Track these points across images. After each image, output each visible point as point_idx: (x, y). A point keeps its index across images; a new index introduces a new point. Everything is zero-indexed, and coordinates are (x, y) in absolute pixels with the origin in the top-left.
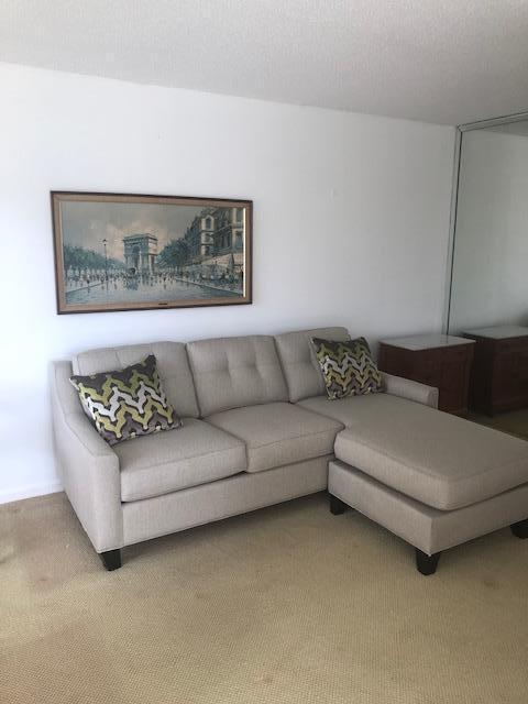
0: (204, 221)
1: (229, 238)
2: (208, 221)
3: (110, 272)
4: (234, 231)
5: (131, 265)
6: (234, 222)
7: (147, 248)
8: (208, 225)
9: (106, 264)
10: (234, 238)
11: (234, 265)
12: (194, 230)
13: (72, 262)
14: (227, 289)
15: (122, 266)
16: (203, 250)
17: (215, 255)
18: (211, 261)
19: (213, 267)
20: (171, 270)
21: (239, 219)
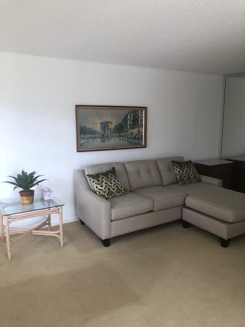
0: (129, 115)
1: (138, 121)
2: (131, 115)
3: (96, 136)
4: (140, 119)
5: (103, 133)
6: (140, 116)
7: (108, 126)
8: (130, 117)
9: (94, 132)
10: (140, 121)
11: (139, 132)
12: (125, 119)
13: (82, 132)
14: (137, 141)
15: (99, 134)
16: (128, 127)
17: (133, 128)
18: (131, 131)
19: (132, 133)
20: (117, 135)
21: (142, 114)
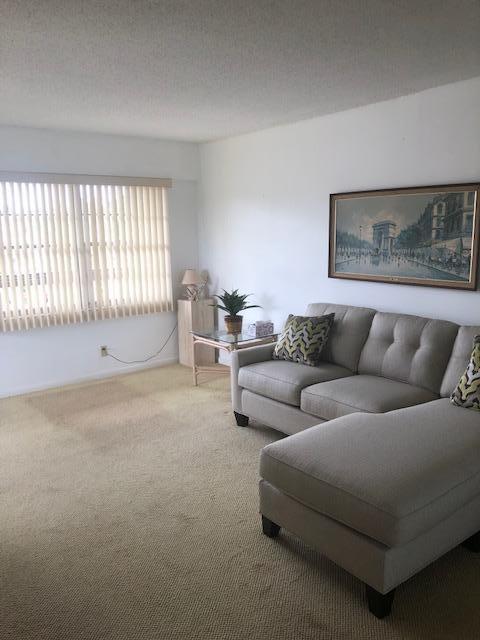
0: (436, 207)
1: (460, 221)
2: (440, 206)
3: (363, 250)
4: (465, 215)
5: (376, 246)
6: (466, 205)
7: (388, 232)
8: (440, 211)
9: (361, 244)
10: (464, 222)
11: (462, 249)
12: (426, 217)
13: (338, 242)
14: (453, 272)
15: (370, 247)
16: (434, 234)
17: (445, 238)
18: (439, 245)
19: (441, 250)
20: (405, 251)
21: (471, 202)
